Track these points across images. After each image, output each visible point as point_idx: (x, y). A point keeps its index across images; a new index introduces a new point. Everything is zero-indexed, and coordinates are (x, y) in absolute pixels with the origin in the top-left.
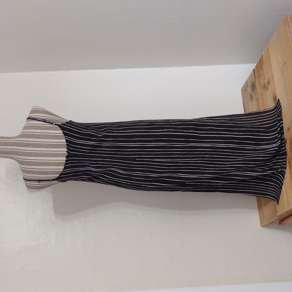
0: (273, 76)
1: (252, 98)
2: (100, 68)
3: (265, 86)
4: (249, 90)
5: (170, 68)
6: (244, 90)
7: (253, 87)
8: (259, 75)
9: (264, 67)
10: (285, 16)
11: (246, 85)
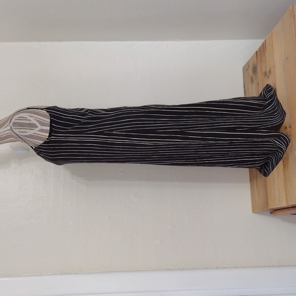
0: (274, 66)
1: (252, 81)
2: (95, 40)
3: (266, 74)
4: (250, 71)
5: (169, 42)
6: (245, 69)
7: (255, 70)
8: (261, 60)
9: (267, 54)
10: (291, 7)
11: (248, 64)
